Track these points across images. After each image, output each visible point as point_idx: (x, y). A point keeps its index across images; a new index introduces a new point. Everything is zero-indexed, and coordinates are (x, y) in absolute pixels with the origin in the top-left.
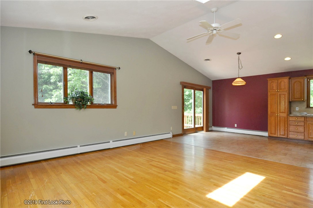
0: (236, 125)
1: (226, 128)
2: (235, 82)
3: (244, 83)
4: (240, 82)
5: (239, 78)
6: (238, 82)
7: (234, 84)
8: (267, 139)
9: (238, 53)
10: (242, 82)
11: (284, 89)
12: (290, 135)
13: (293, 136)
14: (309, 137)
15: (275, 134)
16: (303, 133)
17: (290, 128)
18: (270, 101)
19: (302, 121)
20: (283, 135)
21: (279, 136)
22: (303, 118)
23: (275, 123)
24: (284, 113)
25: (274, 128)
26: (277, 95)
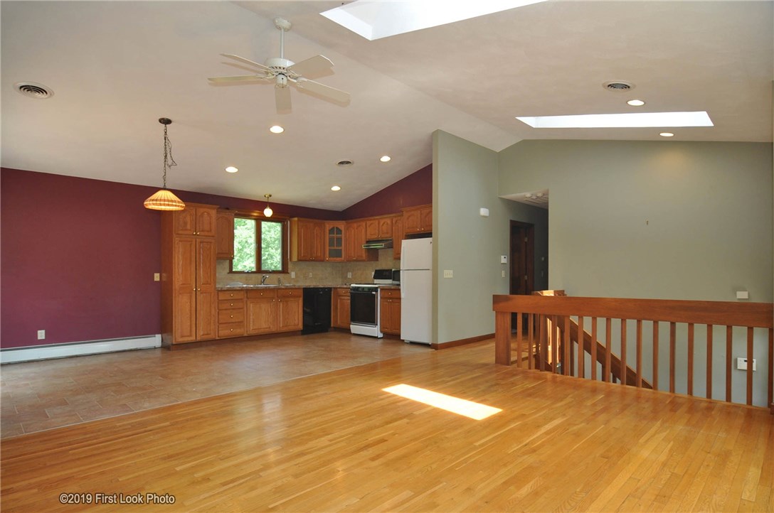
2: (153, 200)
3: (178, 206)
4: (164, 200)
5: (165, 189)
6: (161, 200)
7: (150, 204)
8: (158, 353)
9: (163, 119)
10: (172, 201)
11: (208, 231)
12: (220, 332)
13: (224, 332)
14: (252, 328)
15: (191, 336)
16: (242, 322)
17: (220, 317)
18: (178, 257)
19: (241, 299)
20: (207, 334)
21: (199, 339)
22: (242, 292)
23: (191, 310)
24: (210, 284)
25: (189, 321)
26: (194, 243)
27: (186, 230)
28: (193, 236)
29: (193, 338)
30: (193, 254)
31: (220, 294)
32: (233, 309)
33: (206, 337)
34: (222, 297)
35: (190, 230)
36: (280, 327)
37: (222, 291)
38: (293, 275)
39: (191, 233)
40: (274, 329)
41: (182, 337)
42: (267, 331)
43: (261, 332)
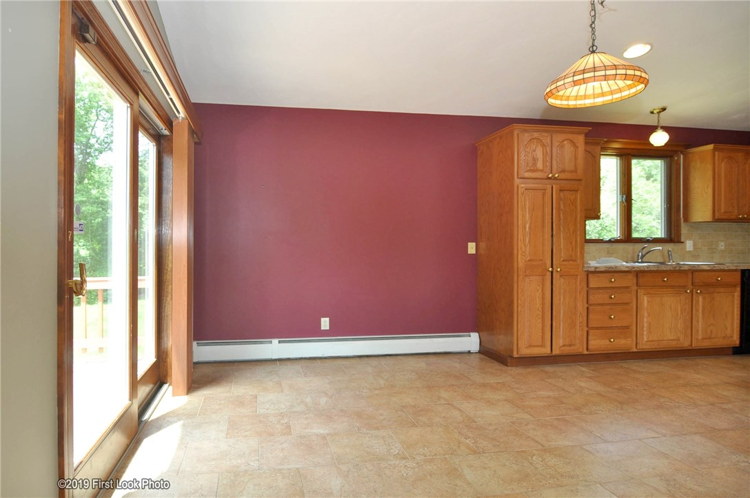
0: (325, 323)
1: (275, 341)
11: (571, 172)
12: (590, 342)
13: (599, 343)
14: (645, 340)
15: (543, 346)
16: (627, 327)
17: (591, 316)
18: (524, 216)
19: (628, 287)
20: (570, 345)
21: (556, 351)
22: (630, 276)
23: (543, 304)
24: (575, 261)
25: (540, 321)
26: (549, 191)
27: (537, 170)
28: (547, 181)
29: (546, 351)
30: (548, 210)
31: (591, 277)
32: (615, 304)
33: (567, 350)
34: (594, 282)
35: (542, 171)
36: (700, 339)
37: (596, 272)
38: (689, 245)
39: (545, 175)
40: (686, 344)
41: (530, 346)
42: (674, 345)
43: (664, 345)
